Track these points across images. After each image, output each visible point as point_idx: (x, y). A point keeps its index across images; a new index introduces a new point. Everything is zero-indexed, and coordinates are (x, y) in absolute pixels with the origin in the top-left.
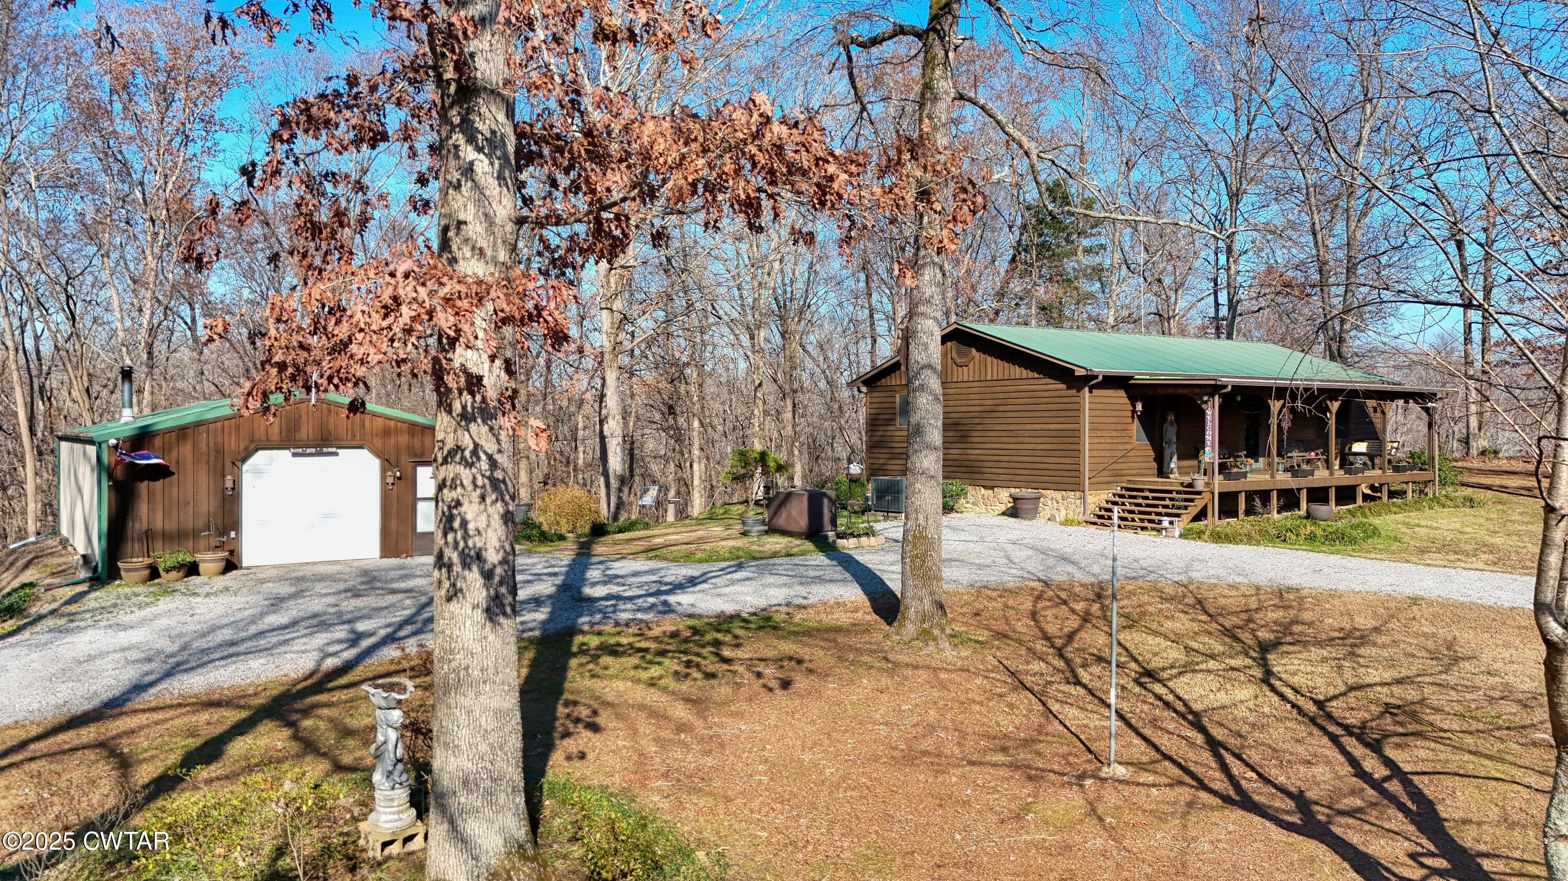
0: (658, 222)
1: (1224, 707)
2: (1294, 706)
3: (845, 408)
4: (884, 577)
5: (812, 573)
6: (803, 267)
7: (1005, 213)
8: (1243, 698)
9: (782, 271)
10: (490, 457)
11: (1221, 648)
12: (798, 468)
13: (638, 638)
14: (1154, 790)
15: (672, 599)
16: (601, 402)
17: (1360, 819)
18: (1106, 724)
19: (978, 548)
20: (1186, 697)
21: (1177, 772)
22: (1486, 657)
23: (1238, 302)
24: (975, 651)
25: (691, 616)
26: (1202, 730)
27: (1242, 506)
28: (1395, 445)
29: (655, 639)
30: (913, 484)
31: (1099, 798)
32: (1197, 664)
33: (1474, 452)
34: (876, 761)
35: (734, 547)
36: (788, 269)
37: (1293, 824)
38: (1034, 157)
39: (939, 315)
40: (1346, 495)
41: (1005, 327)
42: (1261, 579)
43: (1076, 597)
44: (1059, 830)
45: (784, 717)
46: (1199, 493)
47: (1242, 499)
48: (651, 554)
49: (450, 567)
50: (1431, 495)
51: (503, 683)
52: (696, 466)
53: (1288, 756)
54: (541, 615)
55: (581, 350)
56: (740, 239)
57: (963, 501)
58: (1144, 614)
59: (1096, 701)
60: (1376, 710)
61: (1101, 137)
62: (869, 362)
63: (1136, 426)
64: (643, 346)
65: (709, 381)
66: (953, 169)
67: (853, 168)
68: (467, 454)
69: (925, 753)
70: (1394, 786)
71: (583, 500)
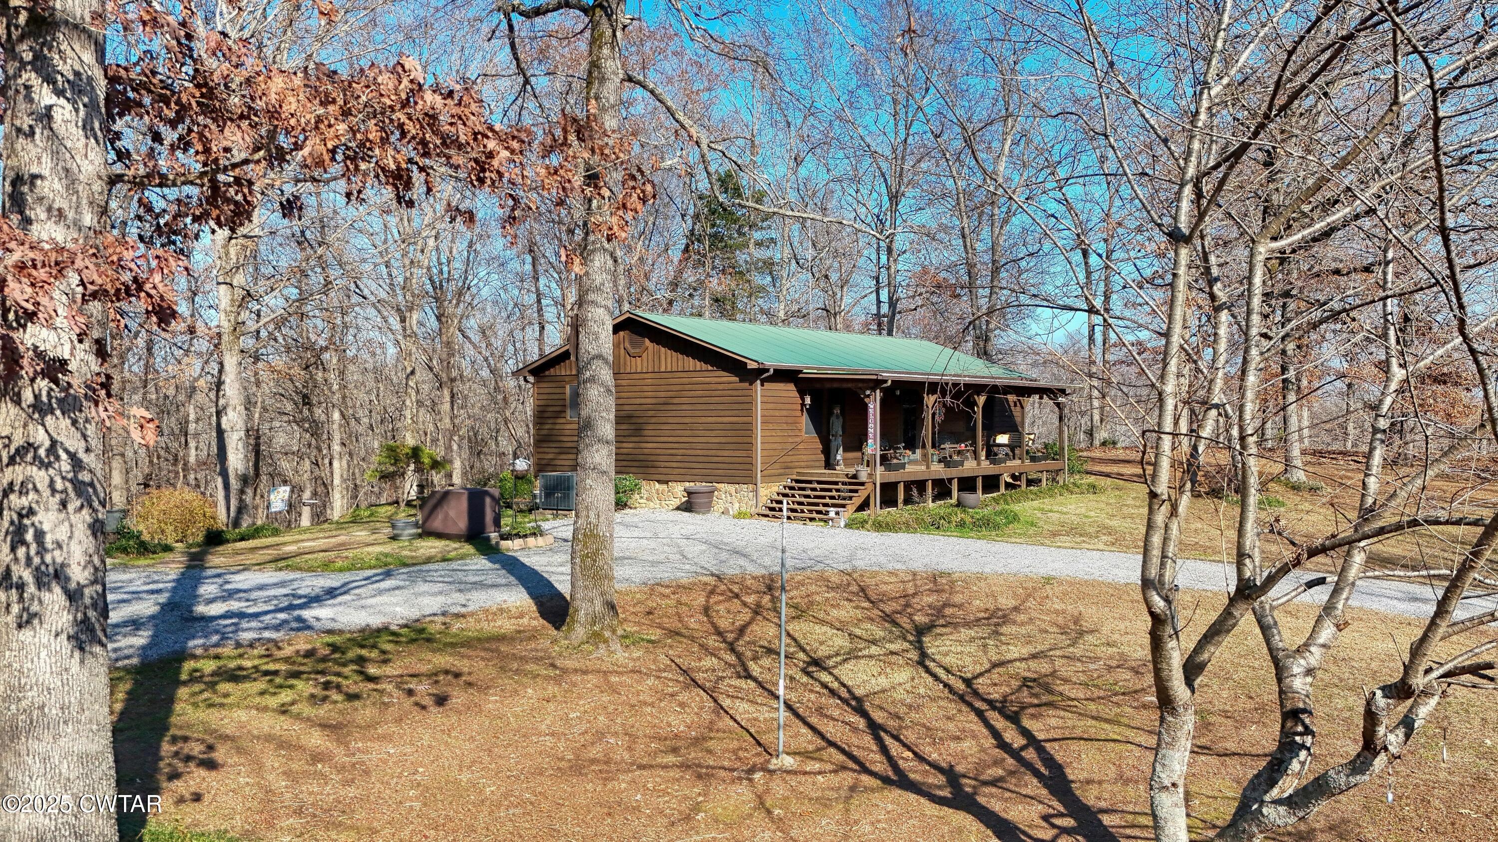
0: (289, 189)
1: (883, 691)
2: (946, 685)
3: (511, 399)
4: (552, 579)
5: (472, 579)
6: (461, 246)
7: (678, 200)
8: (902, 681)
9: (437, 249)
10: (72, 456)
11: (882, 634)
12: (457, 464)
13: (265, 660)
14: (819, 777)
15: (306, 614)
16: (218, 391)
17: (1001, 788)
18: (775, 715)
19: (653, 544)
20: (850, 683)
21: (841, 757)
22: (1105, 630)
23: (897, 300)
24: (647, 651)
25: (330, 632)
26: (864, 714)
27: (901, 496)
28: (1032, 437)
29: (286, 660)
30: (583, 480)
31: (768, 791)
32: (860, 650)
33: (1097, 443)
34: (541, 774)
35: (381, 553)
36: (444, 247)
37: (945, 798)
38: (704, 146)
39: (610, 303)
40: (991, 483)
41: (678, 318)
42: (918, 565)
43: (748, 590)
44: (729, 826)
45: (439, 735)
46: (862, 484)
47: (901, 488)
48: (281, 564)
49: (21, 587)
50: (1061, 483)
51: (91, 721)
52: (336, 464)
53: (940, 734)
54: (140, 639)
55: (192, 330)
56: (388, 212)
57: (637, 496)
58: (812, 603)
59: (766, 694)
60: (1015, 684)
61: (770, 132)
62: (536, 350)
63: (805, 419)
64: (271, 327)
65: (351, 368)
66: (621, 155)
67: (515, 145)
68: (42, 452)
69: (593, 761)
70: (1030, 754)
71: (195, 504)
